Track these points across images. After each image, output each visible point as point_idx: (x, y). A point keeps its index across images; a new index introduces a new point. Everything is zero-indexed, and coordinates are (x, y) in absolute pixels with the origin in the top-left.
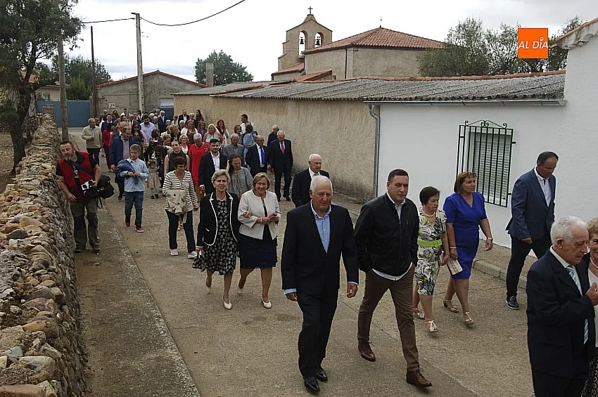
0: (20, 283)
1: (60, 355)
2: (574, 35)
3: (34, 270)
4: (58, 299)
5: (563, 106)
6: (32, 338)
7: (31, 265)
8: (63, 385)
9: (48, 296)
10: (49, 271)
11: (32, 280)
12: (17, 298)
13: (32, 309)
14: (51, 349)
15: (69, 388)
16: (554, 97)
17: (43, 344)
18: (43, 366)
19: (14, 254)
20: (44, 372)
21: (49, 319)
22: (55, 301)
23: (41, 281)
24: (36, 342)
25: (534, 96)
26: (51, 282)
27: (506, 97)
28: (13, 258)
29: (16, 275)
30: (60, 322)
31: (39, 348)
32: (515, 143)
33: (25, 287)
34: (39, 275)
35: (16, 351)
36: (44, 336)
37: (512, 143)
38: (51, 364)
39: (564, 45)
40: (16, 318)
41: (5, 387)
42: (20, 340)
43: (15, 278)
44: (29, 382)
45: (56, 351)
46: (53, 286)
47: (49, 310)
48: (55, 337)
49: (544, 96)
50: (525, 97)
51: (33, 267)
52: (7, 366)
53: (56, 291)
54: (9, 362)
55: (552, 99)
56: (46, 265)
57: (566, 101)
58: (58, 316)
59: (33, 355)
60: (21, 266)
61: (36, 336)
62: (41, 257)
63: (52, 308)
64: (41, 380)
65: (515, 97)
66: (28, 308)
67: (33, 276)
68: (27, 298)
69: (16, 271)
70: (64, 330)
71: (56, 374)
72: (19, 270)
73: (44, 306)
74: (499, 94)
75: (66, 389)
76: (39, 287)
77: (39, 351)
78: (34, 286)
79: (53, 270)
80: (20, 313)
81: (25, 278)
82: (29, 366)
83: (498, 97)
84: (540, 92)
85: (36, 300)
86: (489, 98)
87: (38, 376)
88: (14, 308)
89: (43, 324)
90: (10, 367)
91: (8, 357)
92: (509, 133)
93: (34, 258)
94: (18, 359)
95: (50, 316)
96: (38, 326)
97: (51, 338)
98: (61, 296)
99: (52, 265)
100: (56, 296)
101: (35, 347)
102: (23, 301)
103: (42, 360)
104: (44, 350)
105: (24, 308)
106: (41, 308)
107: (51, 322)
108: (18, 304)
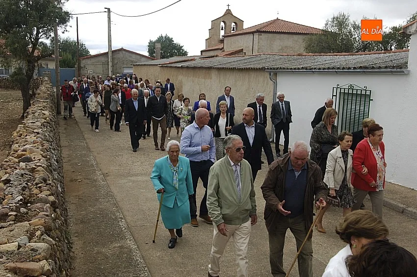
0: (27, 192)
1: (54, 242)
2: (416, 24)
3: (37, 184)
4: (53, 204)
5: (408, 74)
6: (36, 230)
7: (35, 180)
8: (56, 263)
9: (46, 202)
10: (47, 185)
11: (35, 191)
12: (25, 203)
13: (35, 210)
14: (48, 238)
15: (60, 265)
16: (401, 68)
17: (42, 235)
18: (42, 250)
19: (23, 172)
20: (43, 254)
22: (51, 205)
23: (42, 192)
24: (38, 233)
25: (386, 67)
26: (49, 193)
27: (366, 68)
28: (22, 175)
29: (24, 187)
30: (54, 220)
31: (40, 237)
32: (372, 100)
33: (31, 196)
34: (40, 187)
35: (24, 239)
36: (43, 229)
37: (370, 100)
38: (48, 248)
39: (408, 31)
40: (24, 217)
41: (17, 263)
42: (27, 231)
43: (24, 189)
44: (33, 261)
45: (51, 240)
46: (50, 195)
47: (47, 211)
48: (51, 230)
49: (394, 67)
50: (380, 68)
51: (36, 182)
52: (18, 249)
53: (52, 198)
54: (19, 247)
55: (399, 69)
56: (45, 180)
57: (409, 71)
58: (53, 215)
59: (35, 242)
60: (28, 181)
61: (38, 229)
62: (42, 175)
63: (49, 210)
64: (41, 259)
65: (373, 68)
66: (33, 210)
67: (36, 188)
68: (32, 203)
69: (24, 184)
70: (57, 225)
71: (51, 255)
72: (27, 184)
73: (43, 209)
74: (361, 65)
75: (58, 266)
76: (40, 195)
77: (40, 240)
78: (36, 195)
79: (50, 184)
80: (27, 213)
81: (30, 190)
82: (32, 250)
83: (361, 67)
84: (390, 64)
85: (38, 205)
86: (355, 68)
87: (39, 256)
88: (23, 210)
89: (43, 221)
90: (20, 250)
91: (19, 243)
92: (368, 93)
93: (37, 176)
94: (26, 245)
95: (47, 216)
96: (40, 222)
97: (48, 231)
98: (55, 202)
99: (49, 181)
100: (52, 202)
101: (37, 237)
102: (29, 205)
103: (42, 246)
104: (43, 239)
105: (30, 210)
106: (41, 210)
107: (48, 220)
108: (26, 207)
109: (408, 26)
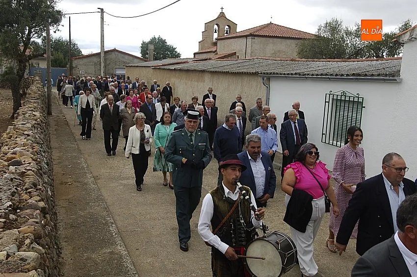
0: (16, 198)
1: (43, 251)
2: (409, 33)
3: (26, 189)
4: (43, 211)
5: (400, 82)
6: (25, 238)
7: (25, 185)
8: (45, 272)
9: (36, 208)
10: (37, 190)
11: (25, 196)
12: (14, 209)
13: (24, 217)
14: (38, 247)
15: (49, 274)
16: (393, 76)
17: (32, 243)
18: (32, 259)
19: (13, 177)
20: (32, 264)
21: (37, 224)
22: (41, 212)
23: (31, 197)
24: (27, 241)
25: (379, 75)
26: (38, 198)
27: (359, 75)
28: (12, 180)
29: (14, 192)
30: (44, 226)
31: (29, 246)
32: (364, 107)
33: (20, 201)
34: (30, 192)
35: (13, 248)
36: (33, 237)
37: (362, 107)
38: (38, 258)
39: (401, 40)
40: (13, 224)
41: (5, 274)
42: (16, 239)
43: (13, 194)
44: (22, 271)
45: (41, 248)
46: (39, 201)
47: (37, 218)
48: (40, 238)
49: (386, 75)
50: (372, 75)
51: (26, 187)
52: (7, 259)
53: (42, 204)
54: (8, 256)
55: (391, 77)
56: (35, 185)
57: (401, 79)
58: (42, 222)
59: (25, 251)
60: (17, 186)
61: (27, 237)
62: (32, 180)
63: (39, 217)
64: (30, 269)
65: (366, 75)
66: (22, 217)
67: (26, 193)
68: (21, 209)
69: (14, 190)
70: (47, 232)
71: (41, 265)
72: (16, 189)
73: (33, 215)
74: (354, 72)
75: (47, 275)
76: (30, 201)
77: (30, 248)
78: (26, 200)
79: (40, 189)
80: (16, 220)
81: (20, 195)
82: (22, 259)
83: (354, 74)
84: (383, 72)
85: (27, 211)
86: (348, 75)
87: (28, 266)
88: (12, 216)
89: (32, 228)
90: (9, 260)
91: (7, 252)
92: (360, 100)
93: (27, 180)
94: (14, 254)
96: (29, 230)
97: (37, 239)
98: (45, 208)
99: (39, 186)
100: (42, 208)
101: (26, 245)
102: (18, 211)
103: (32, 254)
104: (33, 248)
105: (19, 216)
106: (31, 216)
107: (38, 227)
108: (15, 213)
109: (402, 35)
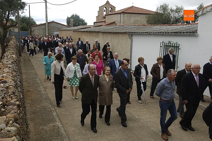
0: (5, 100)
1: (19, 126)
2: (201, 11)
3: (10, 95)
5: (197, 36)
6: (9, 120)
7: (8, 93)
8: (20, 137)
9: (15, 105)
10: (15, 95)
11: (9, 99)
12: (4, 106)
13: (9, 110)
14: (16, 124)
15: (22, 138)
16: (194, 33)
17: (13, 123)
18: (13, 131)
19: (2, 89)
20: (14, 133)
21: (15, 113)
22: (17, 107)
23: (12, 99)
24: (11, 122)
25: (187, 33)
26: (16, 100)
27: (177, 33)
28: (2, 91)
29: (3, 97)
30: (19, 114)
33: (7, 102)
34: (11, 97)
35: (3, 125)
36: (13, 120)
37: (179, 49)
38: (16, 130)
39: (198, 14)
40: (3, 113)
42: (5, 121)
43: (3, 98)
44: (8, 137)
46: (16, 101)
47: (15, 110)
49: (190, 33)
50: (184, 33)
51: (9, 94)
53: (18, 103)
54: (1, 130)
56: (14, 93)
57: (198, 34)
58: (18, 112)
59: (10, 127)
60: (5, 94)
61: (11, 120)
62: (12, 90)
63: (16, 109)
64: (13, 136)
65: (180, 33)
66: (8, 109)
67: (9, 97)
68: (7, 106)
69: (3, 96)
70: (21, 117)
71: (18, 134)
72: (4, 95)
73: (13, 109)
74: (174, 31)
75: (21, 138)
76: (11, 101)
77: (12, 125)
78: (10, 101)
79: (17, 95)
80: (5, 111)
81: (6, 98)
82: (8, 131)
84: (189, 31)
85: (11, 106)
86: (171, 33)
87: (11, 135)
88: (3, 109)
89: (13, 115)
90: (2, 131)
91: (1, 128)
92: (178, 45)
93: (10, 91)
94: (4, 128)
95: (15, 112)
96: (11, 116)
97: (16, 120)
98: (20, 104)
99: (16, 93)
100: (18, 105)
101: (10, 124)
102: (6, 106)
103: (13, 128)
104: (14, 125)
105: (6, 109)
106: (12, 109)
107: (16, 114)
108: (4, 108)
109: (198, 12)
